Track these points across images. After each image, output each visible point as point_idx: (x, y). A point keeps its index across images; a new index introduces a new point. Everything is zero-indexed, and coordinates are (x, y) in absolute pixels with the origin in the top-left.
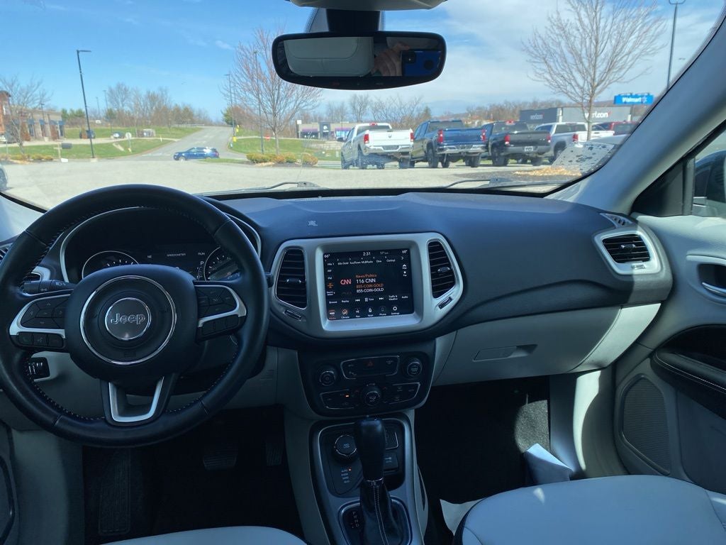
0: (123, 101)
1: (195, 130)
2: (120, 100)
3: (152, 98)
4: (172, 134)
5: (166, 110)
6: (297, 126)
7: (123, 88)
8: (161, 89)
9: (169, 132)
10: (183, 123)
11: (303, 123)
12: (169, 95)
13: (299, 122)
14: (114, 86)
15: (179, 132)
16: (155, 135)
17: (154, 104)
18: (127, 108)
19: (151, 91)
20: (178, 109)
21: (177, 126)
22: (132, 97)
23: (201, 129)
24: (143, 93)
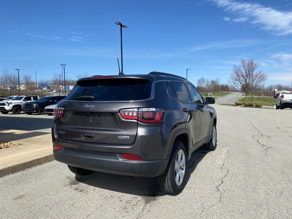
0: (202, 83)
1: (228, 94)
2: (201, 83)
3: (213, 82)
4: (219, 95)
5: (218, 86)
6: (275, 92)
7: (203, 79)
8: (217, 79)
9: (217, 94)
10: (224, 91)
11: (278, 90)
12: (220, 81)
13: (276, 90)
14: (200, 78)
15: (221, 94)
16: (212, 95)
17: (214, 84)
18: (203, 86)
19: (213, 80)
20: (223, 86)
21: (221, 92)
22: (206, 82)
23: (231, 93)
24: (210, 80)
